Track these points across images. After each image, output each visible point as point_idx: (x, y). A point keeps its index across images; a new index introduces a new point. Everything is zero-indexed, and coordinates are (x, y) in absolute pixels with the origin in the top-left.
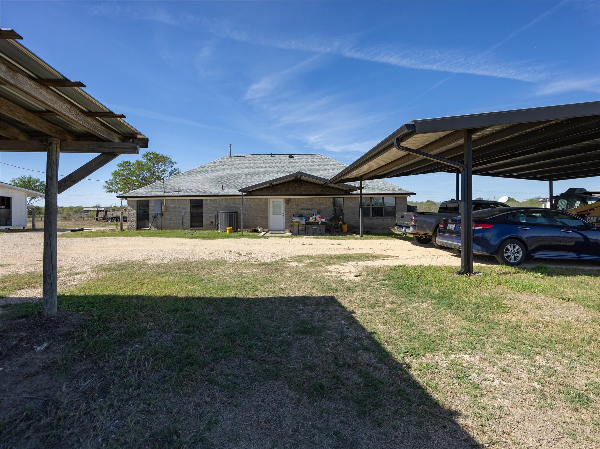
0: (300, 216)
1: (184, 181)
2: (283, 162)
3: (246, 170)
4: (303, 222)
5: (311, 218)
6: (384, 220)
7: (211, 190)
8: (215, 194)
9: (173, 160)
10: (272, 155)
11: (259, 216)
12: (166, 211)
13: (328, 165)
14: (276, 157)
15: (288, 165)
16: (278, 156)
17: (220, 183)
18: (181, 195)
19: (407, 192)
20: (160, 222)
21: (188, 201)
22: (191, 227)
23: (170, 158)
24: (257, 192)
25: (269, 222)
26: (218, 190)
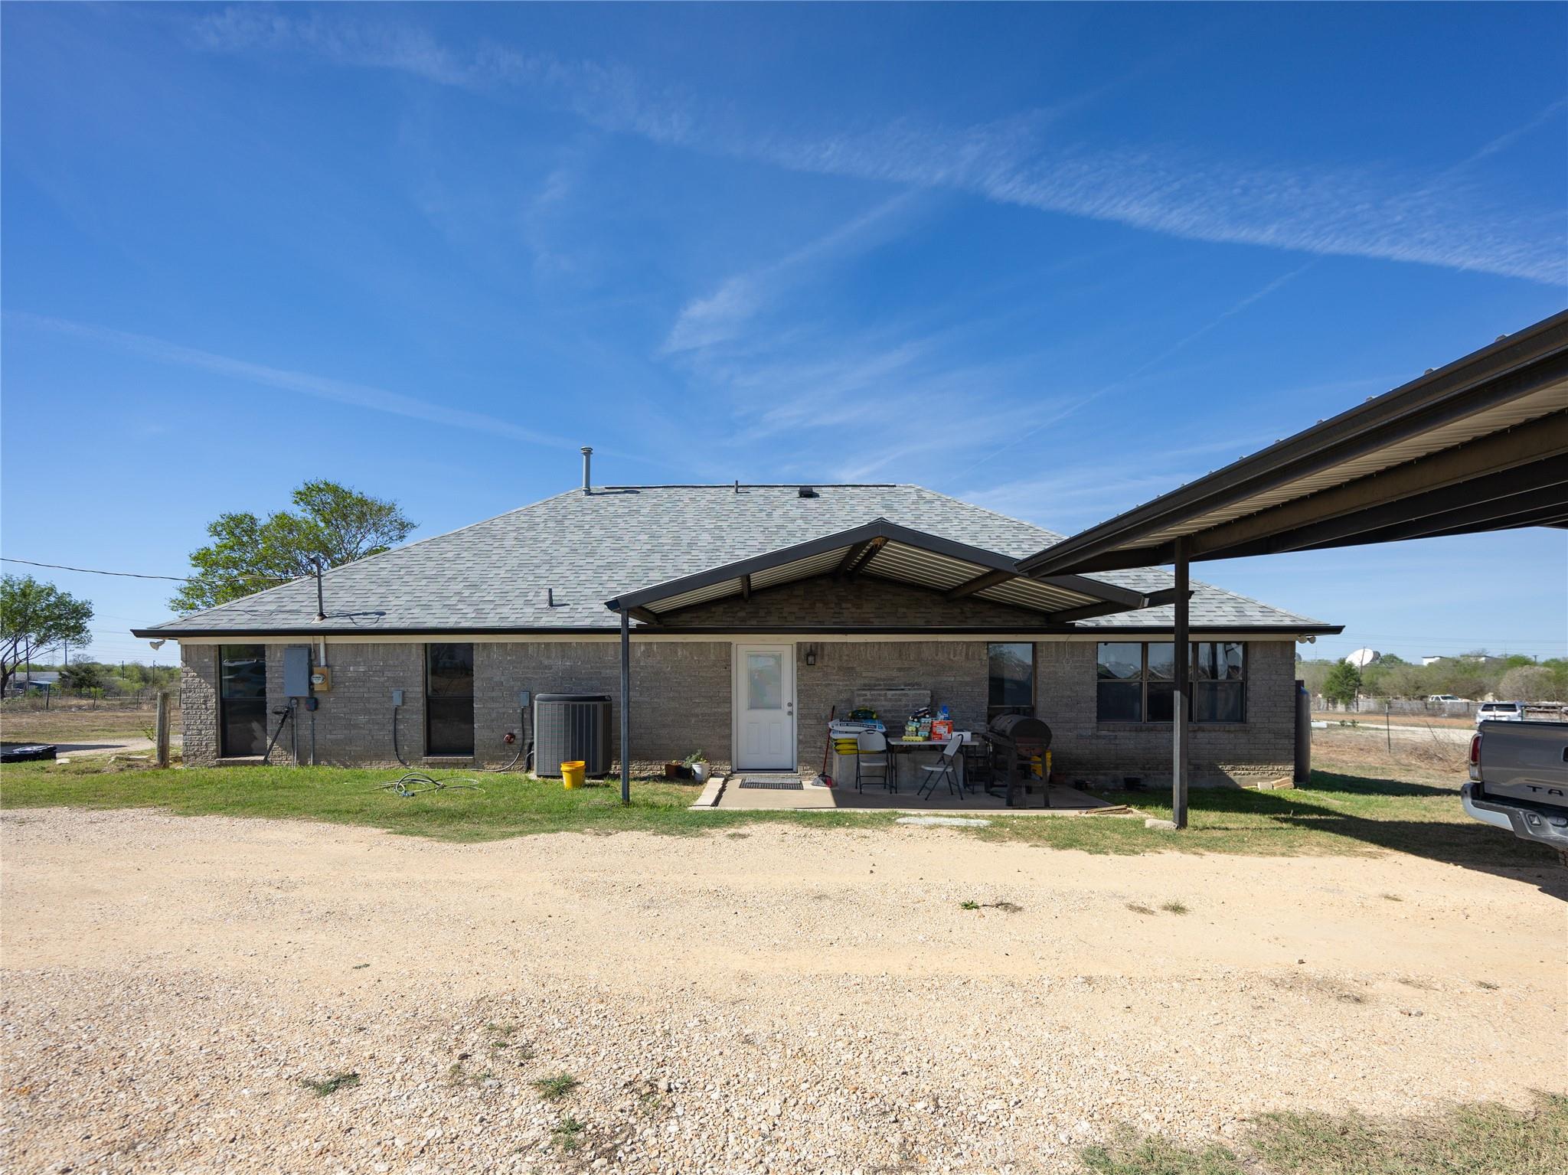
0: (860, 716)
1: (409, 573)
2: (779, 512)
3: (644, 537)
4: (877, 741)
5: (911, 727)
6: (1200, 735)
7: (505, 610)
8: (521, 623)
9: (407, 513)
10: (740, 490)
11: (697, 716)
12: (329, 690)
13: (948, 520)
14: (752, 493)
15: (800, 522)
16: (762, 491)
17: (543, 582)
18: (386, 626)
19: (1300, 623)
20: (308, 733)
21: (414, 650)
22: (430, 752)
23: (391, 509)
24: (685, 617)
25: (734, 737)
26: (532, 610)
